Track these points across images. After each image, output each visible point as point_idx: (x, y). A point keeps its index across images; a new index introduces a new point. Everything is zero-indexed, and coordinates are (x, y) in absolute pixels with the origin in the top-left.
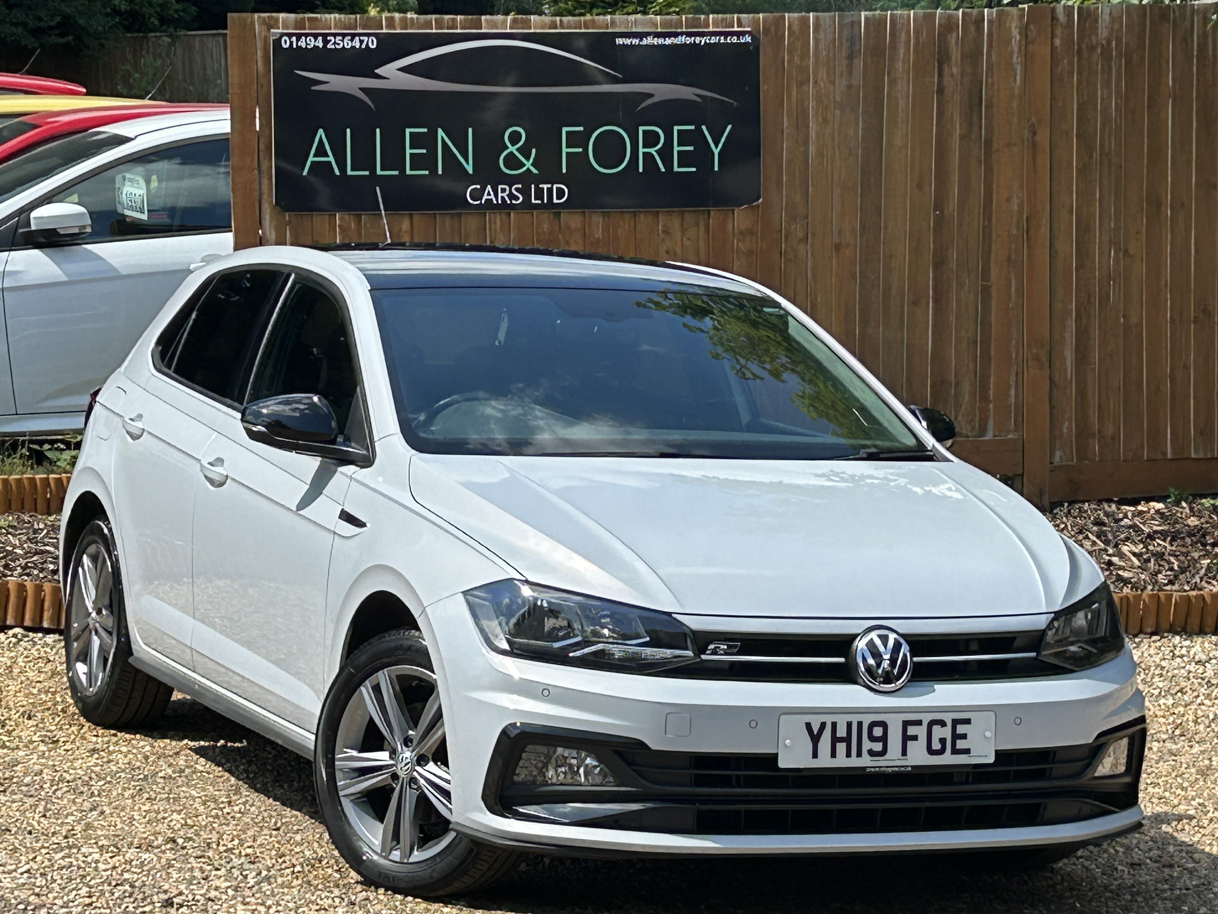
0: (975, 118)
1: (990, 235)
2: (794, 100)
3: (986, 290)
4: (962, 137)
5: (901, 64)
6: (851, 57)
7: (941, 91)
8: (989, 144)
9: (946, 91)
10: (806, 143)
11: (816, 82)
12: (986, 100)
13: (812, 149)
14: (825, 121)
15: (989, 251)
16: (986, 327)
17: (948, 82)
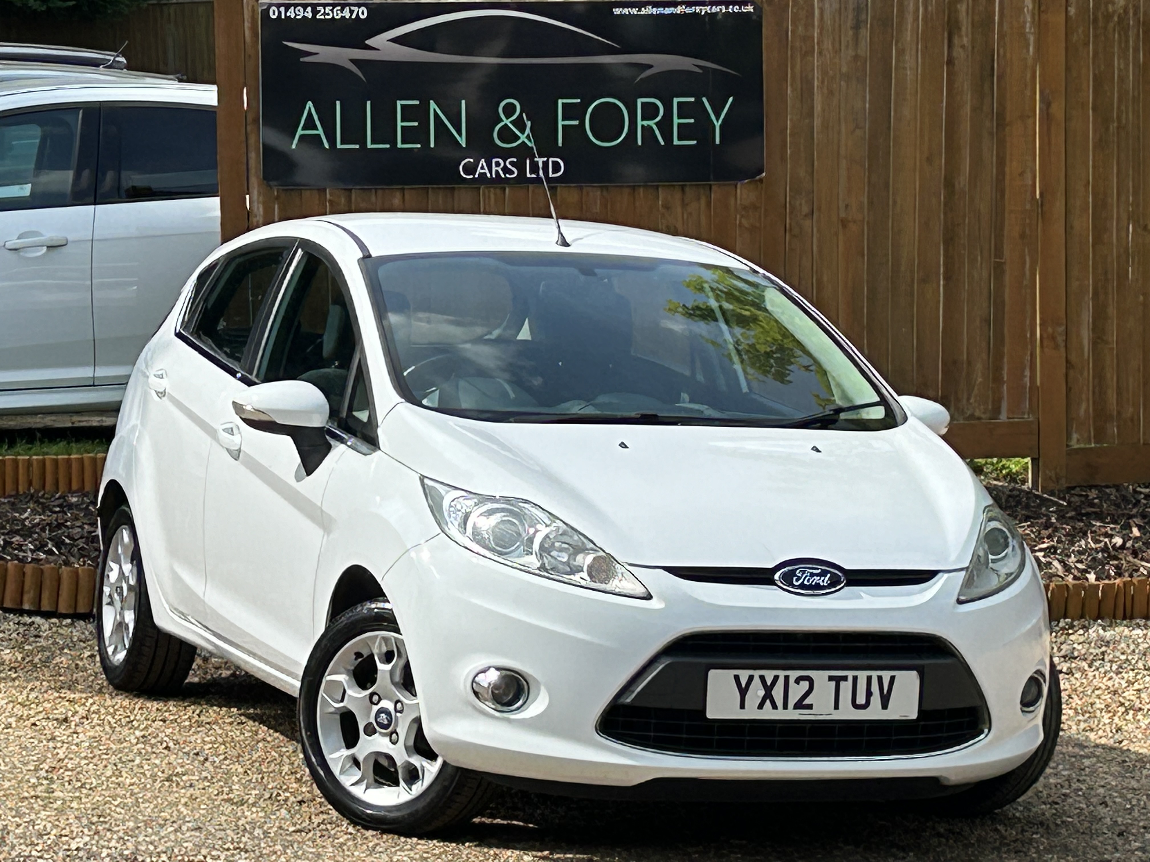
0: (987, 89)
1: (1003, 211)
2: (798, 71)
3: (999, 269)
4: (974, 109)
5: (909, 33)
6: (857, 27)
7: (950, 62)
8: (1001, 116)
9: (956, 62)
10: (811, 114)
11: (820, 53)
12: (999, 71)
13: (817, 121)
14: (831, 92)
15: (1003, 227)
16: (1000, 305)
17: (958, 52)
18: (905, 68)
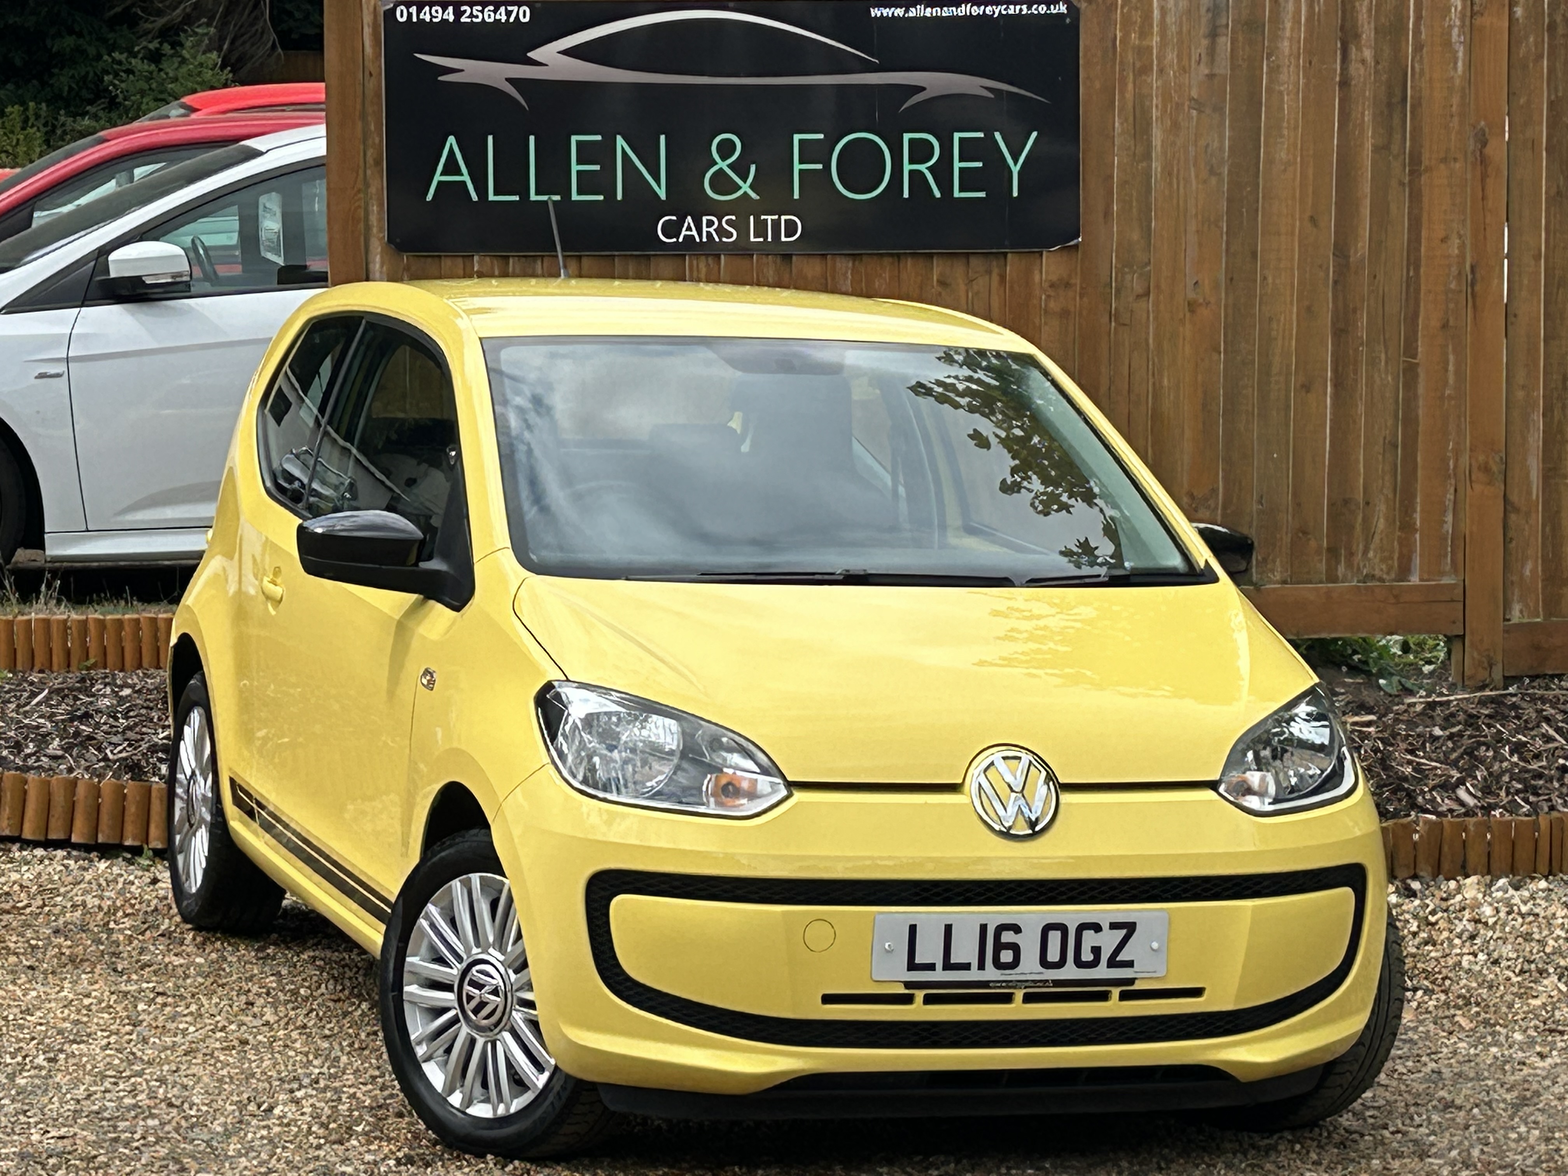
0: (1396, 120)
1: (1418, 291)
2: (1129, 95)
3: (1411, 371)
4: (1376, 149)
5: (1286, 43)
6: (1213, 35)
7: (1345, 83)
8: (1415, 159)
9: (1353, 83)
10: (1147, 156)
11: (1161, 71)
12: (1412, 97)
13: (1156, 166)
14: (1175, 125)
15: (1416, 315)
16: (1410, 421)
17: (1356, 70)
18: (1281, 93)
